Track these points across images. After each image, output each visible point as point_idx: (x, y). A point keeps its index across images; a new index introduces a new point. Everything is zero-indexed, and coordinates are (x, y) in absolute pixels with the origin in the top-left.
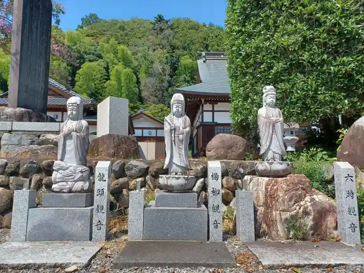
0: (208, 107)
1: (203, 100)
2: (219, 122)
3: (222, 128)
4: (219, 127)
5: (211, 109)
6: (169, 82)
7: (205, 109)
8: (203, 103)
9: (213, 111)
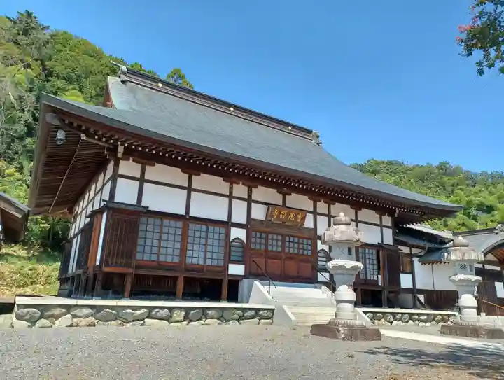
0: (129, 167)
1: (121, 149)
2: (152, 208)
3: (158, 221)
4: (151, 220)
5: (138, 175)
6: (28, 126)
7: (121, 172)
8: (119, 155)
9: (142, 180)
